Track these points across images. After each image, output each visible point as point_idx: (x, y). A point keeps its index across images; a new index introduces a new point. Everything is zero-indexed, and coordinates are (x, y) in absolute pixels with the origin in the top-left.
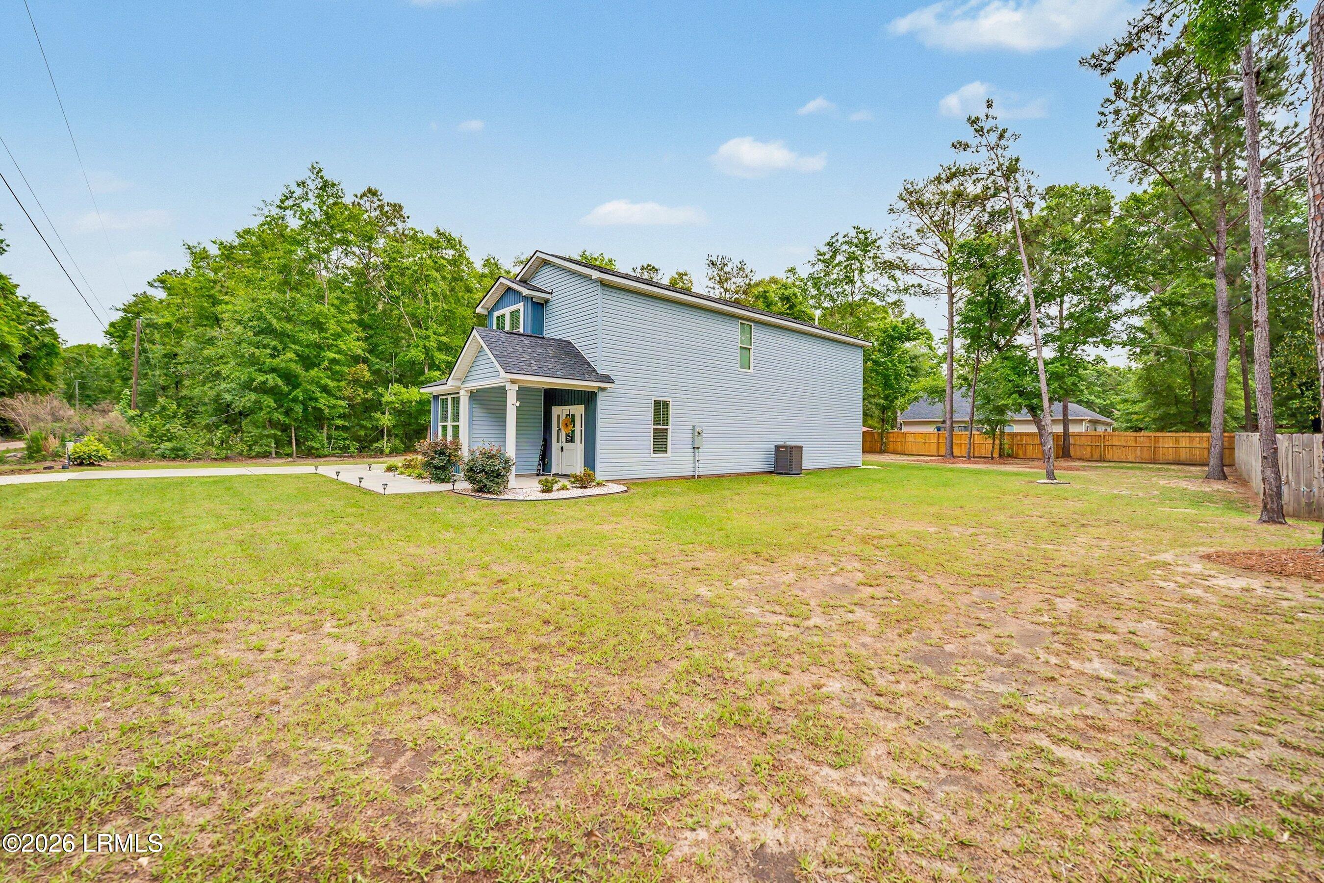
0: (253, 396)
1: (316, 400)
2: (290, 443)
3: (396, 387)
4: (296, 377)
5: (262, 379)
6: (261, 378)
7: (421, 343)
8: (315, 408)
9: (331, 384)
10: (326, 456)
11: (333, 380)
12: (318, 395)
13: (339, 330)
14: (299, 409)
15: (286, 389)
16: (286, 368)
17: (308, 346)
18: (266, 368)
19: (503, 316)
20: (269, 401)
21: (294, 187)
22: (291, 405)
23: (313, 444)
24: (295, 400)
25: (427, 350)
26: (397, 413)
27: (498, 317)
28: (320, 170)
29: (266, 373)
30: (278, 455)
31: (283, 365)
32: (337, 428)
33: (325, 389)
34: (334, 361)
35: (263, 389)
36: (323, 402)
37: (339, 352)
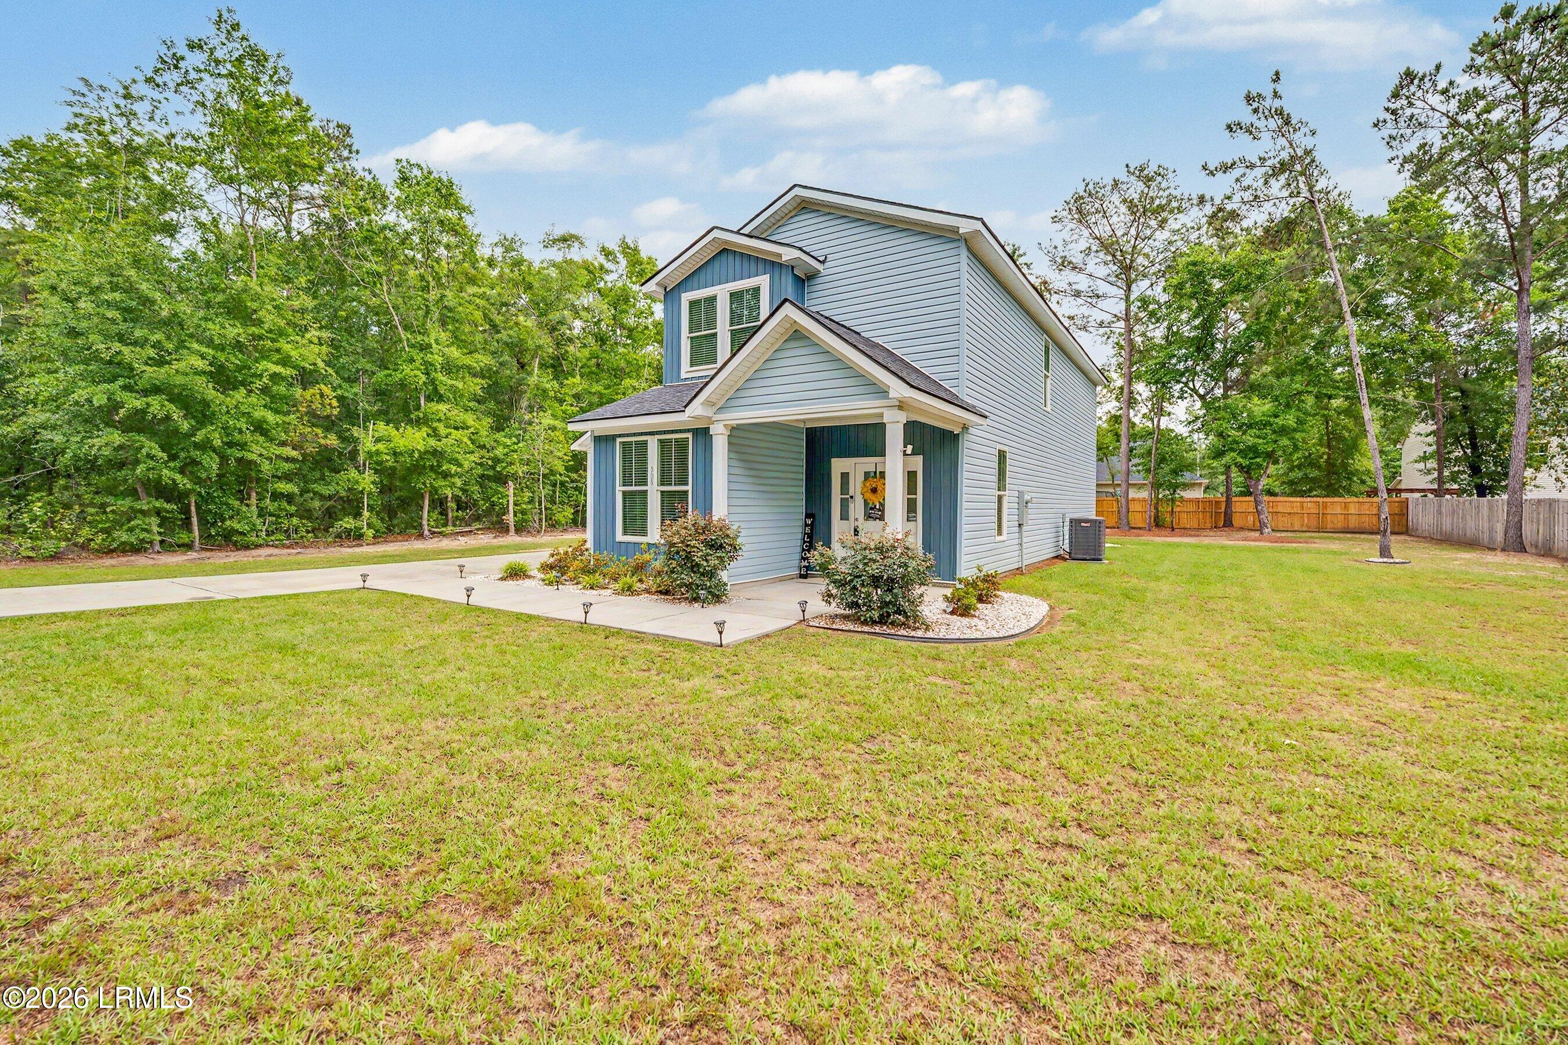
0: (117, 438)
1: (243, 446)
2: (187, 524)
3: (382, 428)
4: (206, 404)
5: (138, 403)
6: (134, 402)
7: (418, 357)
8: (240, 460)
9: (271, 417)
10: (258, 546)
11: (277, 412)
12: (248, 437)
13: (282, 323)
14: (211, 463)
15: (185, 426)
16: (184, 387)
17: (222, 348)
18: (141, 384)
19: (712, 300)
20: (151, 446)
21: (182, 50)
22: (196, 454)
23: (237, 526)
24: (205, 446)
25: (428, 368)
26: (380, 469)
27: (694, 304)
28: (236, 27)
29: (146, 393)
30: (166, 547)
31: (179, 380)
32: (276, 496)
33: (260, 428)
34: (275, 377)
35: (138, 422)
36: (257, 450)
37: (285, 362)
